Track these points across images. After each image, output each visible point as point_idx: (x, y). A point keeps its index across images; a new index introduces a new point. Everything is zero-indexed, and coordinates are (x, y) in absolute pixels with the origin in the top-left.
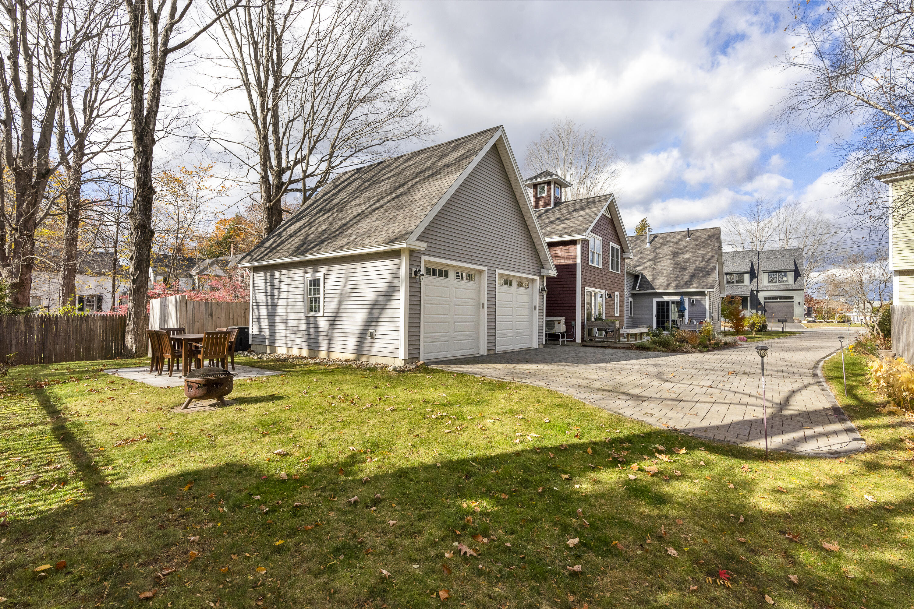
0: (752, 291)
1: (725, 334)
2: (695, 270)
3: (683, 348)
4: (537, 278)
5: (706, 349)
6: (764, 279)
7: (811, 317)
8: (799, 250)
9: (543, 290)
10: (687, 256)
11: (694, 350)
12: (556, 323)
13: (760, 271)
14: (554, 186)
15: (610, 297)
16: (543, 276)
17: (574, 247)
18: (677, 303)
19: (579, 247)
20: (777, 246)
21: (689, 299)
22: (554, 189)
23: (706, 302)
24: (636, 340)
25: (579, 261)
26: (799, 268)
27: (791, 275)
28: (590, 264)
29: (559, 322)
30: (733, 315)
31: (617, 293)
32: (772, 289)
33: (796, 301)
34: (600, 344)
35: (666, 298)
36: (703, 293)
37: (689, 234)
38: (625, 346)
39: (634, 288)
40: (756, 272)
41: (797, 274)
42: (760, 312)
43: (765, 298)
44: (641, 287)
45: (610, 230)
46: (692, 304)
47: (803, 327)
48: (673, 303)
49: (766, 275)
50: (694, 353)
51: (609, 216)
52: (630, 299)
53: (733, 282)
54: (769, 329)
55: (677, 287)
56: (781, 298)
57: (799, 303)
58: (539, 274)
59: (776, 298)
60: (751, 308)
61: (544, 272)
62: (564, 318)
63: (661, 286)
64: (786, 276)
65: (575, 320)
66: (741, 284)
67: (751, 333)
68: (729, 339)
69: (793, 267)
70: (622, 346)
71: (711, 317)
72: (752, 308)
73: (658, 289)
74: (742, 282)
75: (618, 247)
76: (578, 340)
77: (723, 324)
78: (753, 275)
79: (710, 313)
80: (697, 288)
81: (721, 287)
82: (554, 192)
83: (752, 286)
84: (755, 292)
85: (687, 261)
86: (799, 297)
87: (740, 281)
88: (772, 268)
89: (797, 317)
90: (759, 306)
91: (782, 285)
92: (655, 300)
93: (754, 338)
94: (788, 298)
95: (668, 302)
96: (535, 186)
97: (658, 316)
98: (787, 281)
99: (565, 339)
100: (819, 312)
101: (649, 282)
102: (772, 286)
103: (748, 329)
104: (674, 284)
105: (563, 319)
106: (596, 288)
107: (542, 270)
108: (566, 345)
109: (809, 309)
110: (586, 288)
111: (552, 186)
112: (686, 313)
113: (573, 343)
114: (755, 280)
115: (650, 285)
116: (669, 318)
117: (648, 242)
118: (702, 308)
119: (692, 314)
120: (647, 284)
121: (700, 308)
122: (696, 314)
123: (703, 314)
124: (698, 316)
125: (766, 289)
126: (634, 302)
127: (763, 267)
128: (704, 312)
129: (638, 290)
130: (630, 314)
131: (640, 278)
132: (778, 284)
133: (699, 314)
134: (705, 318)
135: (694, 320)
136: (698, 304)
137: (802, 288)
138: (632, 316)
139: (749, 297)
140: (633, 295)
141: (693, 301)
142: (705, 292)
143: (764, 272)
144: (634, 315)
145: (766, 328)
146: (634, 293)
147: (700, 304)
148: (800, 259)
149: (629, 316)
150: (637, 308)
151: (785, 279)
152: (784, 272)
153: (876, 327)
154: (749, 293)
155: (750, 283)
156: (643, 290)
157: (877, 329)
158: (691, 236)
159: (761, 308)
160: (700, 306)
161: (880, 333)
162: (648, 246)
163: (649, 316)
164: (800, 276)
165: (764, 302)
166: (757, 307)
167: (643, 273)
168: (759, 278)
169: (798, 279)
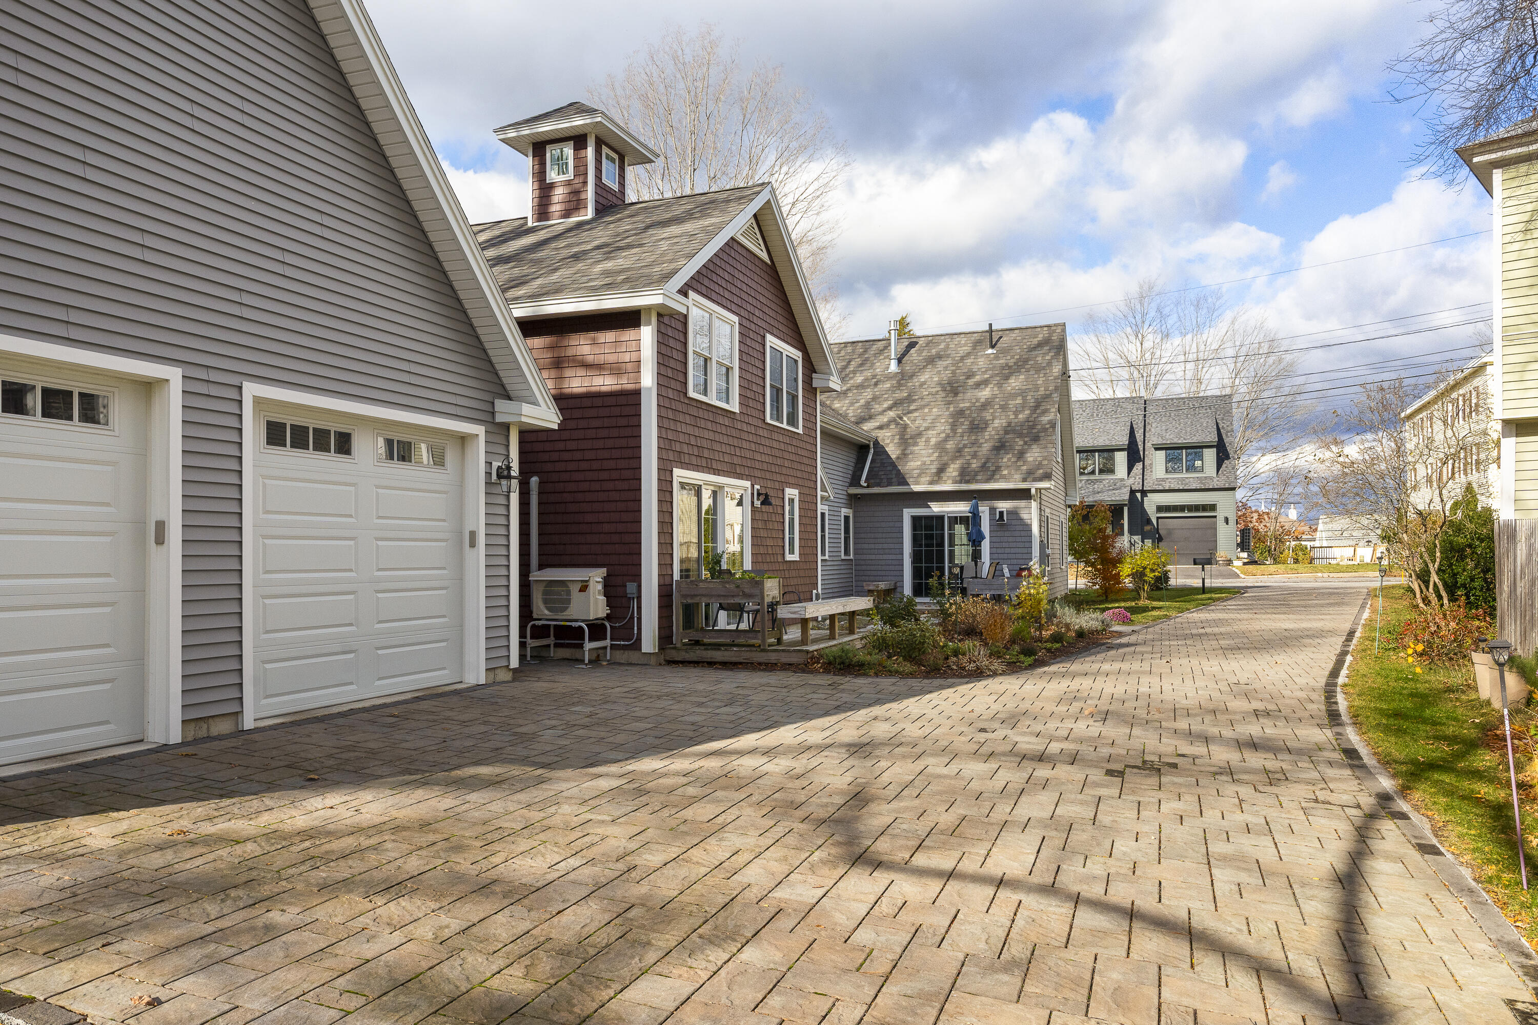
0: (1133, 492)
1: (1078, 601)
2: (1006, 433)
3: (964, 660)
4: (479, 430)
5: (1029, 660)
6: (1157, 462)
7: (1248, 550)
8: (1224, 401)
9: (504, 474)
10: (985, 393)
11: (996, 665)
12: (575, 589)
13: (1148, 445)
14: (598, 152)
15: (766, 502)
16: (506, 427)
17: (628, 335)
18: (964, 520)
19: (647, 334)
20: (1180, 389)
21: (992, 510)
22: (598, 161)
23: (1031, 513)
24: (832, 637)
25: (648, 379)
26: (1226, 440)
27: (1210, 456)
28: (692, 394)
29: (584, 587)
30: (1095, 549)
31: (791, 493)
32: (1173, 486)
33: (1220, 514)
34: (718, 655)
35: (936, 508)
36: (1025, 494)
37: (991, 337)
38: (794, 659)
39: (855, 481)
40: (1141, 448)
41: (1223, 455)
42: (1148, 543)
43: (1160, 509)
44: (872, 478)
45: (765, 295)
46: (999, 521)
48: (954, 520)
49: (1162, 454)
50: (995, 674)
51: (764, 256)
52: (845, 511)
53: (1093, 472)
54: (1172, 582)
55: (965, 475)
56: (1190, 508)
57: (1227, 520)
58: (488, 418)
59: (1181, 508)
60: (1132, 532)
61: (504, 410)
62: (603, 571)
63: (922, 474)
64: (1201, 458)
65: (636, 577)
66: (1110, 477)
67: (1136, 594)
68: (1088, 620)
69: (1213, 438)
70: (785, 659)
71: (1044, 558)
73: (917, 483)
74: (1111, 471)
75: (797, 354)
76: (649, 642)
77: (1072, 572)
78: (1134, 455)
79: (1043, 546)
80: (1011, 479)
81: (1068, 483)
82: (598, 170)
83: (1131, 481)
84: (1139, 495)
85: (986, 406)
86: (1225, 505)
87: (1108, 469)
88: (1172, 438)
89: (1222, 553)
90: (1147, 528)
91: (1192, 479)
92: (908, 513)
93: (1145, 609)
94: (1204, 508)
95: (940, 518)
96: (539, 148)
97: (916, 557)
98: (1201, 469)
99: (607, 642)
100: (1260, 539)
101: (893, 464)
102: (1174, 479)
103: (1128, 582)
104: (953, 470)
105: (596, 577)
106: (716, 472)
107: (501, 405)
108: (613, 663)
109: (1246, 533)
110: (677, 472)
111: (590, 152)
112: (986, 546)
113: (633, 656)
114: (1139, 466)
115: (894, 472)
116: (943, 562)
117: (893, 357)
118: (1023, 533)
119: (999, 551)
120: (889, 468)
121: (1017, 534)
122: (1007, 550)
123: (1025, 551)
124: (1013, 556)
125: (1161, 488)
126: (854, 517)
127: (1153, 439)
128: (1027, 545)
129: (865, 485)
130: (847, 552)
131: (872, 451)
132: (1185, 475)
133: (1017, 550)
134: (1031, 560)
135: (1005, 566)
136: (1014, 522)
137: (1232, 485)
138: (852, 557)
139: (1125, 505)
140: (854, 500)
141: (1001, 513)
142: (1029, 490)
143: (1156, 449)
144: (855, 554)
145: (1167, 579)
146: (856, 495)
147: (1018, 522)
148: (1227, 420)
149: (843, 557)
150: (863, 535)
151: (1198, 463)
152: (1196, 449)
153: (1434, 578)
154: (1127, 497)
155: (1129, 474)
156: (879, 485)
157: (1435, 583)
158: (996, 344)
159: (1150, 531)
160: (1018, 528)
161: (1444, 594)
162: (893, 367)
163: (894, 557)
164: (1228, 457)
165: (1158, 518)
166: (1142, 529)
167: (879, 440)
168: (1147, 462)
169: (1224, 466)
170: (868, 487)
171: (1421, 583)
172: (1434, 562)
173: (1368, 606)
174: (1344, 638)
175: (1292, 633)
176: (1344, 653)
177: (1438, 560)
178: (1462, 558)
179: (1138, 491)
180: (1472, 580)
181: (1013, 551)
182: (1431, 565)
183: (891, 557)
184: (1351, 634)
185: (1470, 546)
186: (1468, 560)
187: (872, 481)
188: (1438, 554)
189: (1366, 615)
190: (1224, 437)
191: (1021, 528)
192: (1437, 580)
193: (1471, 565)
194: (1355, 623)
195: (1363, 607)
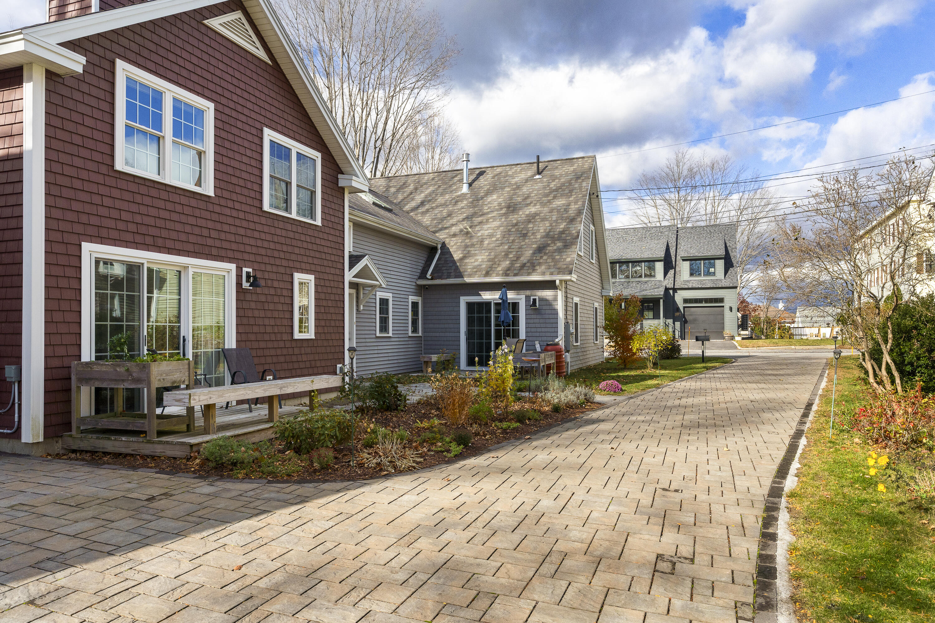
0: (667, 290)
2: (544, 238)
6: (684, 268)
7: (746, 329)
8: (732, 227)
10: (532, 209)
13: (678, 257)
21: (528, 298)
23: (557, 300)
26: (732, 254)
27: (720, 265)
28: (123, 167)
31: (304, 277)
32: (694, 286)
33: (726, 304)
35: (487, 296)
36: (550, 285)
37: (539, 168)
39: (423, 275)
40: (673, 260)
41: (729, 264)
42: (677, 323)
43: (686, 301)
44: (437, 274)
46: (533, 306)
47: (736, 348)
48: (499, 306)
49: (687, 264)
51: (261, 54)
52: (412, 298)
54: (684, 352)
56: (707, 300)
57: (731, 309)
59: (700, 301)
63: (477, 270)
64: (714, 266)
66: (652, 279)
69: (722, 252)
72: (666, 317)
73: (470, 276)
74: (653, 275)
75: (316, 155)
76: (29, 432)
78: (669, 264)
80: (543, 274)
81: (604, 279)
83: (666, 282)
84: (671, 292)
85: (531, 218)
86: (730, 299)
87: (651, 274)
88: (694, 253)
89: (727, 331)
90: (677, 314)
91: (706, 280)
92: (464, 300)
93: (644, 378)
94: (716, 300)
95: (487, 304)
97: (470, 334)
98: (714, 274)
100: (757, 323)
101: (454, 262)
102: (696, 281)
104: (502, 265)
106: (173, 252)
109: (745, 318)
110: (91, 247)
112: (522, 326)
113: (15, 446)
114: (672, 272)
115: (454, 268)
116: (491, 339)
117: (465, 181)
118: (551, 316)
119: (533, 330)
120: (451, 265)
121: (547, 316)
122: (539, 330)
123: (553, 330)
124: (544, 334)
125: (686, 287)
126: (424, 303)
127: (682, 253)
128: (554, 325)
129: (430, 277)
130: (415, 330)
131: (439, 251)
132: (702, 278)
133: (546, 330)
134: (557, 337)
135: (537, 343)
136: (544, 307)
137: (735, 285)
138: (420, 334)
139: (661, 298)
140: (421, 290)
141: (534, 300)
142: (555, 281)
143: (684, 260)
144: (424, 331)
145: (679, 351)
146: (424, 286)
147: (548, 307)
148: (733, 241)
149: (410, 334)
150: (430, 318)
151: (712, 270)
152: (710, 260)
153: (887, 358)
154: (662, 293)
155: (665, 277)
156: (441, 278)
157: (887, 363)
158: (542, 172)
159: (679, 316)
160: (547, 312)
161: (896, 374)
162: (465, 189)
163: (453, 335)
164: (732, 266)
165: (684, 307)
166: (674, 315)
167: (446, 243)
168: (677, 269)
169: (729, 272)
170: (432, 279)
171: (874, 363)
172: (886, 341)
173: (826, 375)
174: (802, 411)
175: (756, 405)
176: (798, 434)
177: (890, 341)
178: (909, 338)
179: (671, 289)
180: (918, 359)
181: (543, 330)
182: (883, 347)
183: (451, 334)
184: (809, 406)
185: (916, 328)
186: (914, 341)
187: (436, 275)
188: (890, 336)
189: (823, 384)
190: (730, 252)
191: (550, 312)
192: (889, 361)
193: (917, 345)
194: (814, 394)
195: (821, 376)
